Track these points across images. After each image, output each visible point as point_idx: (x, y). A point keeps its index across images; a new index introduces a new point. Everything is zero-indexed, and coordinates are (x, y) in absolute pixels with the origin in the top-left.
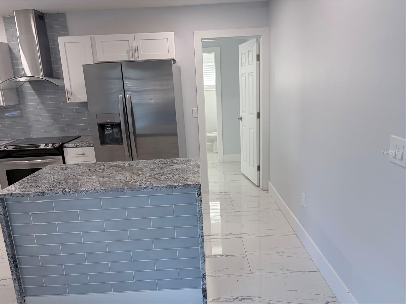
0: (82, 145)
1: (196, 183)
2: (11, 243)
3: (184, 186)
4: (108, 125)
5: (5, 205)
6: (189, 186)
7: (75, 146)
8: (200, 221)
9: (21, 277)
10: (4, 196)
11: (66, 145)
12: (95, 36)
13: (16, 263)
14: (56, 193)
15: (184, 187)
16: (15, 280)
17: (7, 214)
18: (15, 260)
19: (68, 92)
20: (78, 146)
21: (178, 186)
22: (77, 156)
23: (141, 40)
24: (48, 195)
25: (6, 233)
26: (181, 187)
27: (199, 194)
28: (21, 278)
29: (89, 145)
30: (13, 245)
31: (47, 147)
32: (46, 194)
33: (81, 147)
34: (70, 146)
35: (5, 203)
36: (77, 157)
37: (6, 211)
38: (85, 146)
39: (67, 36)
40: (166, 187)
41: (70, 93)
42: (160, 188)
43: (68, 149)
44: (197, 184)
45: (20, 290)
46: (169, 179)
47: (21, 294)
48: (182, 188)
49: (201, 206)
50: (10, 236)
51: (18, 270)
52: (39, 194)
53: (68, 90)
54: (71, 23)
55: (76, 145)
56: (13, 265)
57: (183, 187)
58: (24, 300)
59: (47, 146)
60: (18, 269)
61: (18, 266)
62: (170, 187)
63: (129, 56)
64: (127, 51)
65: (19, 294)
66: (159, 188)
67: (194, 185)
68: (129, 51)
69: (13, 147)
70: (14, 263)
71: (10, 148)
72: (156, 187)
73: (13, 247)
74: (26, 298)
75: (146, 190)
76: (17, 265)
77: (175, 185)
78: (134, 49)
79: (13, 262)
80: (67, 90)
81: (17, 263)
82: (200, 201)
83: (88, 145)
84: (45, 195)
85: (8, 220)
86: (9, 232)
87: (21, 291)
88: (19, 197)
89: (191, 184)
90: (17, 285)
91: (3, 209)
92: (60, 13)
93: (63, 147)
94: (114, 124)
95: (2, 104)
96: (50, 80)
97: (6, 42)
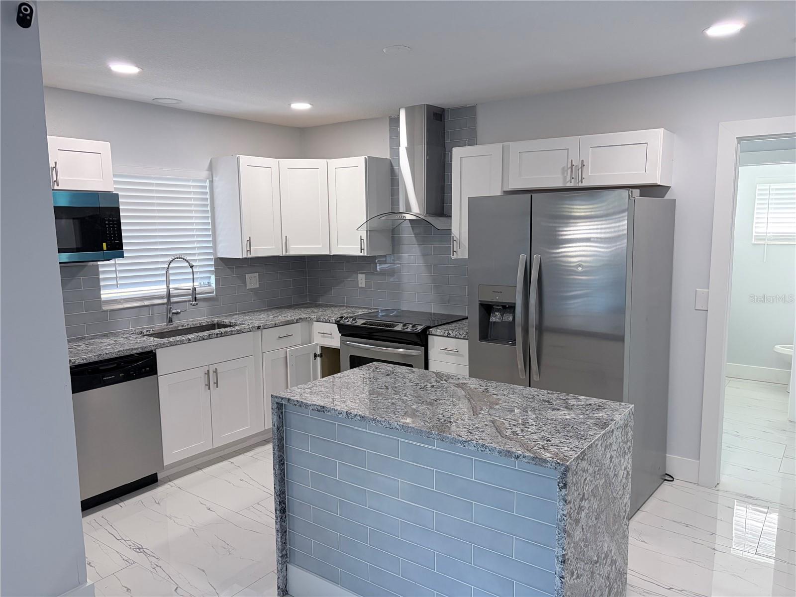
0: (456, 335)
1: (559, 461)
2: (281, 474)
3: (533, 460)
4: (498, 306)
5: (282, 413)
6: (543, 462)
7: (445, 335)
8: (560, 542)
9: (288, 530)
10: (280, 400)
11: (433, 330)
12: (510, 143)
13: (284, 505)
14: (338, 413)
15: (534, 462)
16: (278, 531)
17: (283, 428)
18: (283, 501)
19: (455, 240)
20: (450, 334)
21: (522, 456)
22: (446, 351)
23: (591, 147)
24: (329, 414)
25: (276, 455)
26: (527, 461)
27: (561, 485)
28: (287, 532)
29: (467, 336)
30: (285, 476)
31: (406, 330)
32: (326, 410)
33: (455, 337)
34: (438, 333)
35: (284, 410)
36: (446, 354)
37: (283, 422)
38: (460, 337)
39: (473, 145)
40: (500, 452)
41: (457, 242)
42: (490, 450)
43: (434, 337)
44: (559, 463)
45: (283, 550)
46: (519, 437)
47: (282, 556)
48: (529, 463)
49: (563, 510)
50: (282, 462)
51: (285, 518)
52: (319, 408)
53: (456, 237)
54: (483, 123)
55: (447, 332)
56: (278, 508)
57: (531, 461)
58: (285, 568)
59: (405, 328)
60: (286, 516)
61: (286, 511)
62: (506, 454)
63: (565, 178)
64: (563, 168)
65: (280, 555)
66: (487, 450)
67: (554, 464)
68: (566, 169)
69: (364, 321)
70: (280, 505)
71: (360, 322)
72: (483, 445)
73: (284, 480)
74: (289, 566)
75: (465, 446)
76: (285, 509)
77: (516, 452)
78: (577, 166)
79: (279, 503)
80: (453, 237)
81: (286, 507)
82: (562, 500)
83: (465, 336)
84: (325, 412)
85: (283, 437)
86: (281, 456)
87: (284, 552)
88: (297, 406)
89: (548, 459)
90: (279, 540)
91: (278, 418)
92: (468, 106)
93: (428, 333)
94: (507, 306)
95: (365, 253)
96: (429, 219)
97: (386, 154)
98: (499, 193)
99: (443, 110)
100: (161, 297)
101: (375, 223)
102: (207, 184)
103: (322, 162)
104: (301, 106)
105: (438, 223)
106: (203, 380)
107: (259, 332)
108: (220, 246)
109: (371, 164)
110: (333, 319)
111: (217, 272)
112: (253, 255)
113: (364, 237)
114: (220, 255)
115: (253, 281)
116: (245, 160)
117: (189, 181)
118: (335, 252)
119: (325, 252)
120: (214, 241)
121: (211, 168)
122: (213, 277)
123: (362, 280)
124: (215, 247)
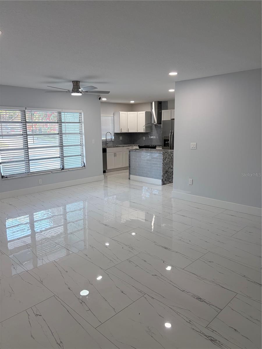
4: (167, 140)
35: (130, 152)
37: (130, 154)
74: (130, 175)
85: (130, 156)
92: (166, 101)
95: (145, 132)
96: (157, 125)
97: (150, 111)
98: (170, 119)
99: (161, 102)
100: (105, 140)
101: (147, 125)
102: (113, 117)
103: (136, 112)
104: (132, 102)
105: (159, 125)
106: (113, 155)
107: (123, 147)
108: (115, 130)
109: (146, 113)
110: (138, 145)
111: (114, 136)
112: (122, 132)
113: (145, 128)
114: (115, 132)
115: (121, 138)
116: (121, 112)
117: (109, 117)
118: (138, 132)
119: (136, 132)
120: (114, 129)
121: (114, 114)
122: (114, 137)
123: (144, 138)
124: (114, 131)
